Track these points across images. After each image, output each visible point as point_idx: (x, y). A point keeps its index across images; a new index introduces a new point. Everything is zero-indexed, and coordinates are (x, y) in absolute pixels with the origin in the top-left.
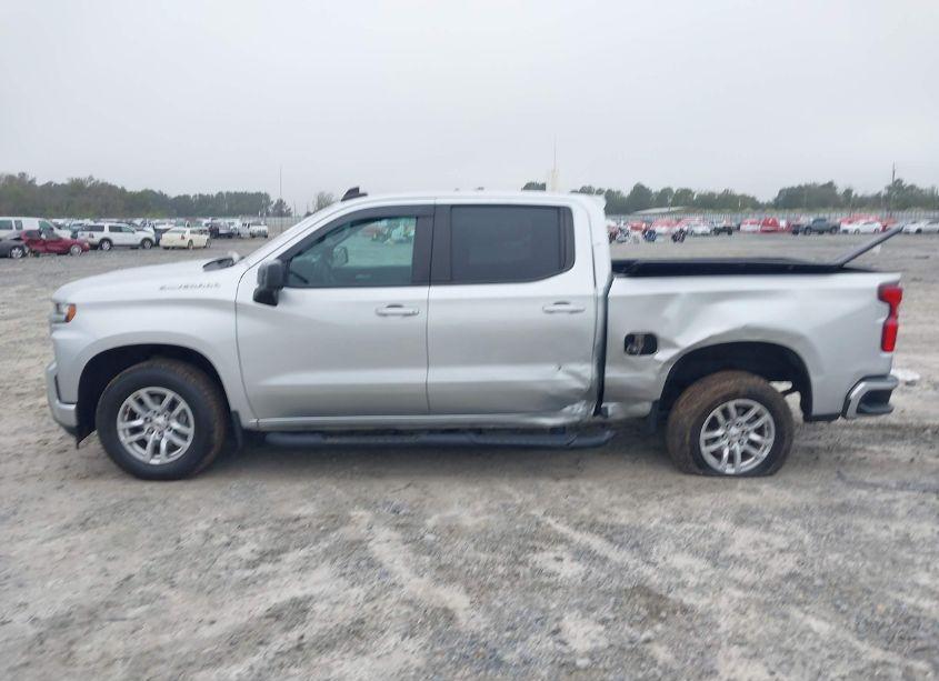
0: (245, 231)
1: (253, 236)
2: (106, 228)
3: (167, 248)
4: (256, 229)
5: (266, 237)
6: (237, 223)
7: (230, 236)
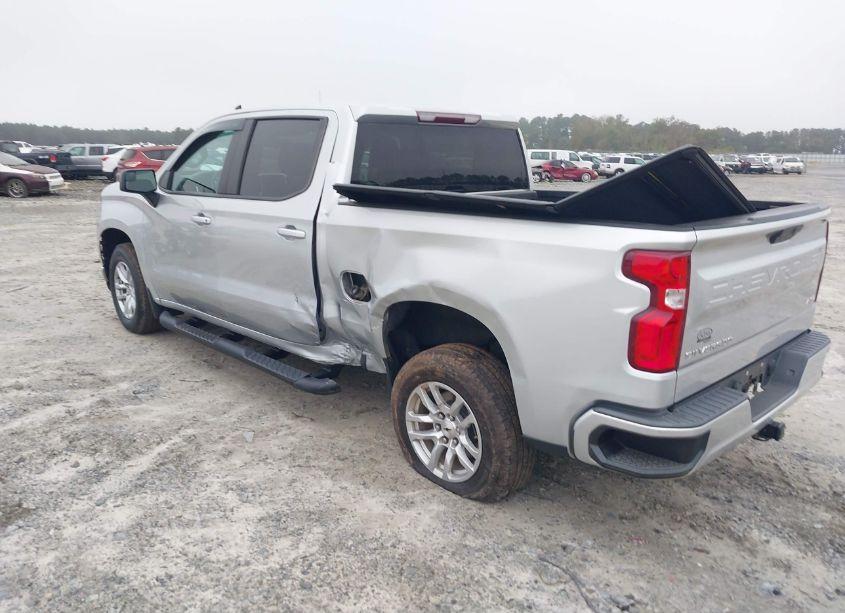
0: (778, 167)
1: (786, 172)
2: (622, 161)
4: (789, 165)
5: (799, 173)
7: (762, 171)
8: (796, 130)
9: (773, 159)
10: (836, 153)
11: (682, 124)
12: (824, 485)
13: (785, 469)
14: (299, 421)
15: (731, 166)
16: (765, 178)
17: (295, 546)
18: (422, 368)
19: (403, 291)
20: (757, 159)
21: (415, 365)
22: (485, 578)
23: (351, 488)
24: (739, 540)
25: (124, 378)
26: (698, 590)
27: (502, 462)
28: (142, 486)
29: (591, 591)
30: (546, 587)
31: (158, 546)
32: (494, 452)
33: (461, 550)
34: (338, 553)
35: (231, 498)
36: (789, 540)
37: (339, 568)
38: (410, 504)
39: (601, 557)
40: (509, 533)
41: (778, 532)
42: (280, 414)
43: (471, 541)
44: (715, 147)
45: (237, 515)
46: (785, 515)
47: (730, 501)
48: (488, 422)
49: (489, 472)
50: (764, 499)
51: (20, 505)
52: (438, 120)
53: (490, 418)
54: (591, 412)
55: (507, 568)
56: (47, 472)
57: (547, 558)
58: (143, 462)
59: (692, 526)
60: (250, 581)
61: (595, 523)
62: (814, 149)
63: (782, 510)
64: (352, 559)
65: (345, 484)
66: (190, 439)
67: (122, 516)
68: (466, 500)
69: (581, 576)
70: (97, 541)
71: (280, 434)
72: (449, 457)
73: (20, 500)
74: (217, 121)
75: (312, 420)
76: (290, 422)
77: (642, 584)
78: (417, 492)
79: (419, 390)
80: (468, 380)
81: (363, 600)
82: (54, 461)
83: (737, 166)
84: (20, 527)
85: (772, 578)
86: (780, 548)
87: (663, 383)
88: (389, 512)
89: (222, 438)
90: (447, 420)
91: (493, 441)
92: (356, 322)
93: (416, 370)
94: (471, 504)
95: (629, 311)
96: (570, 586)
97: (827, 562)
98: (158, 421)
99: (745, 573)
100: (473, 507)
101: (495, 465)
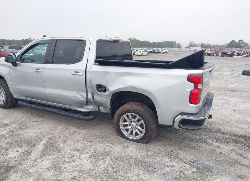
0: (162, 52)
1: (164, 53)
3: (137, 55)
4: (164, 51)
5: (167, 53)
6: (160, 50)
7: (158, 53)
8: (164, 42)
9: (160, 49)
10: (174, 48)
11: (135, 39)
12: (216, 128)
13: (207, 126)
14: (80, 129)
15: (150, 51)
16: (159, 55)
17: (105, 162)
18: (126, 109)
19: (120, 89)
20: (156, 49)
21: (123, 109)
22: (158, 162)
23: (109, 145)
24: (207, 143)
25: (13, 123)
26: (205, 155)
27: (152, 132)
28: (46, 154)
29: (184, 160)
30: (174, 161)
31: (64, 170)
32: (150, 129)
33: (148, 156)
34: (118, 162)
35: (76, 153)
36: (217, 142)
37: (121, 166)
38: (127, 147)
39: (181, 152)
40: (157, 150)
41: (213, 140)
42: (72, 128)
43: (149, 153)
44: (145, 46)
45: (81, 157)
46: (213, 136)
47: (200, 135)
48: (148, 122)
49: (148, 135)
50: (207, 133)
51: (8, 166)
52: (114, 41)
53: (148, 120)
54: (180, 116)
55: (162, 158)
56: (9, 155)
57: (169, 154)
58: (40, 147)
59: (196, 142)
60: (99, 174)
61: (175, 144)
62: (168, 47)
63: (211, 135)
64: (122, 163)
65: (107, 144)
66: (50, 138)
67: (46, 163)
68: (141, 144)
69: (179, 157)
70: (43, 172)
71: (77, 134)
72: (134, 133)
73: (7, 164)
74: (39, 40)
75: (84, 128)
76: (77, 130)
77: (193, 156)
78: (127, 144)
79: (125, 116)
80: (141, 111)
81: (133, 173)
82: (9, 151)
83: (152, 51)
84: (14, 172)
85: (218, 150)
86: (216, 144)
87: (197, 107)
88: (123, 150)
89: (60, 137)
90: (133, 123)
91: (149, 127)
92: (100, 98)
93: (124, 110)
94: (143, 144)
95: (189, 90)
96: (178, 160)
97: (227, 145)
98: (35, 135)
99: (212, 150)
100: (144, 145)
101: (150, 133)
